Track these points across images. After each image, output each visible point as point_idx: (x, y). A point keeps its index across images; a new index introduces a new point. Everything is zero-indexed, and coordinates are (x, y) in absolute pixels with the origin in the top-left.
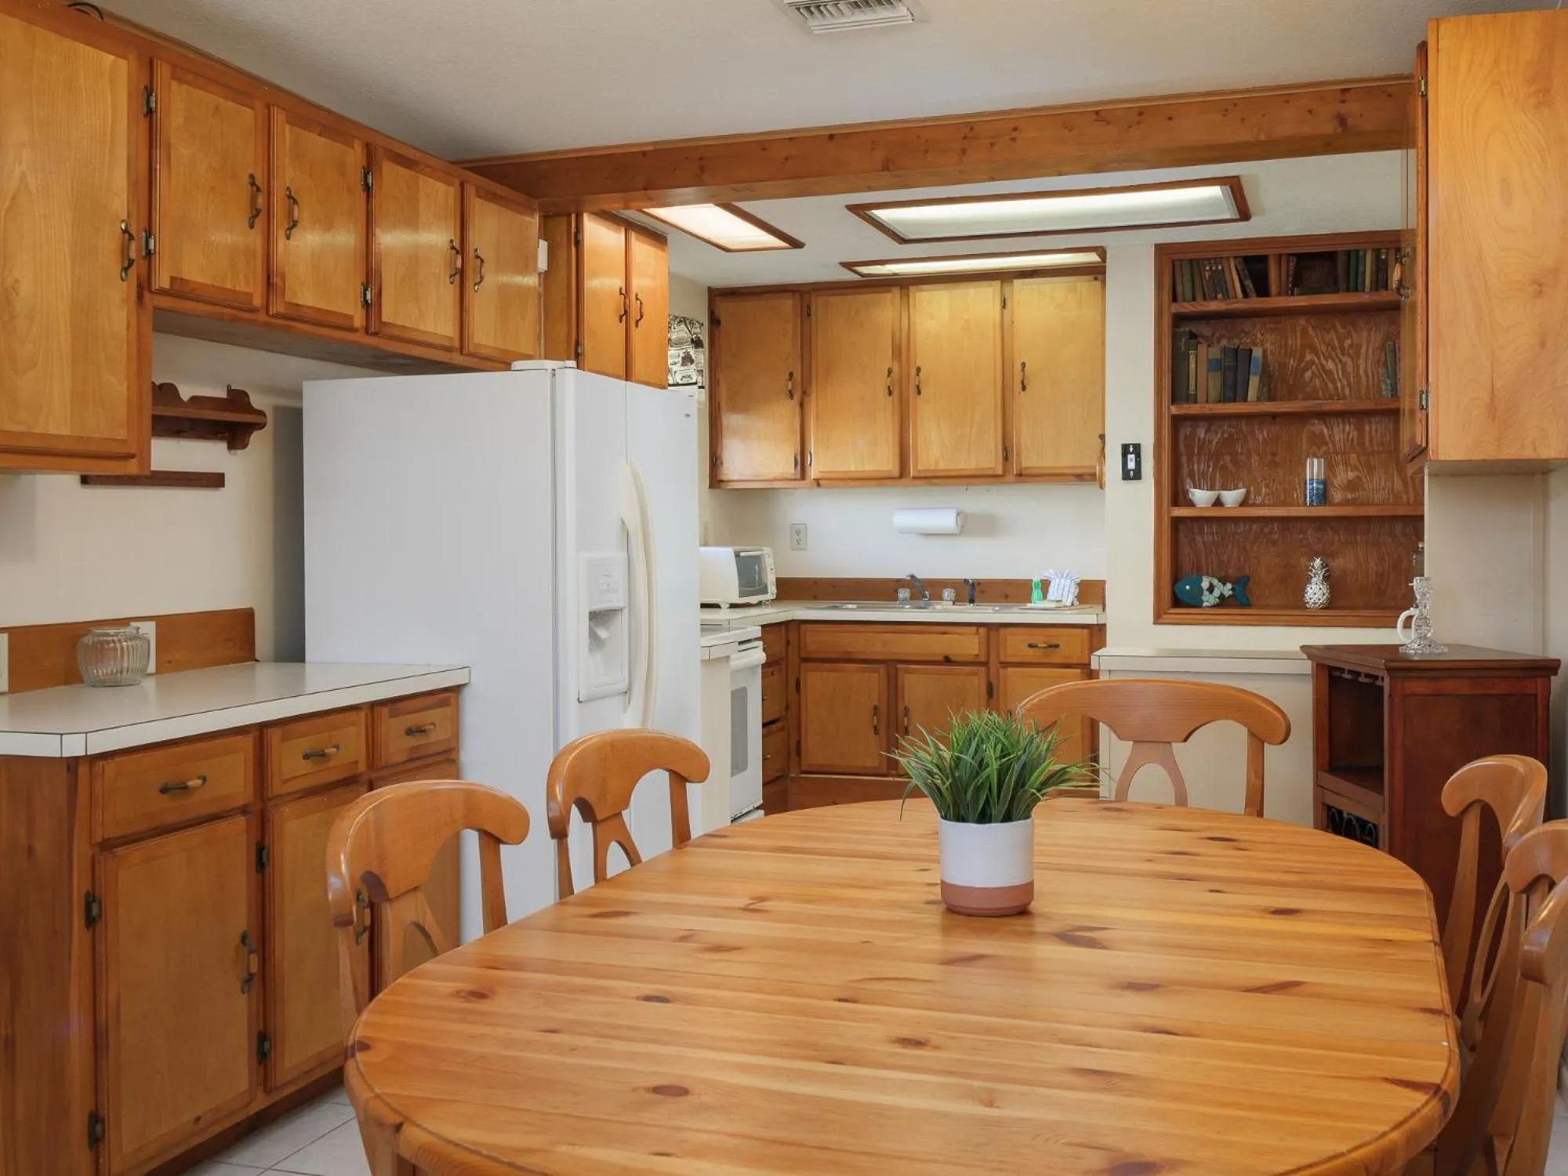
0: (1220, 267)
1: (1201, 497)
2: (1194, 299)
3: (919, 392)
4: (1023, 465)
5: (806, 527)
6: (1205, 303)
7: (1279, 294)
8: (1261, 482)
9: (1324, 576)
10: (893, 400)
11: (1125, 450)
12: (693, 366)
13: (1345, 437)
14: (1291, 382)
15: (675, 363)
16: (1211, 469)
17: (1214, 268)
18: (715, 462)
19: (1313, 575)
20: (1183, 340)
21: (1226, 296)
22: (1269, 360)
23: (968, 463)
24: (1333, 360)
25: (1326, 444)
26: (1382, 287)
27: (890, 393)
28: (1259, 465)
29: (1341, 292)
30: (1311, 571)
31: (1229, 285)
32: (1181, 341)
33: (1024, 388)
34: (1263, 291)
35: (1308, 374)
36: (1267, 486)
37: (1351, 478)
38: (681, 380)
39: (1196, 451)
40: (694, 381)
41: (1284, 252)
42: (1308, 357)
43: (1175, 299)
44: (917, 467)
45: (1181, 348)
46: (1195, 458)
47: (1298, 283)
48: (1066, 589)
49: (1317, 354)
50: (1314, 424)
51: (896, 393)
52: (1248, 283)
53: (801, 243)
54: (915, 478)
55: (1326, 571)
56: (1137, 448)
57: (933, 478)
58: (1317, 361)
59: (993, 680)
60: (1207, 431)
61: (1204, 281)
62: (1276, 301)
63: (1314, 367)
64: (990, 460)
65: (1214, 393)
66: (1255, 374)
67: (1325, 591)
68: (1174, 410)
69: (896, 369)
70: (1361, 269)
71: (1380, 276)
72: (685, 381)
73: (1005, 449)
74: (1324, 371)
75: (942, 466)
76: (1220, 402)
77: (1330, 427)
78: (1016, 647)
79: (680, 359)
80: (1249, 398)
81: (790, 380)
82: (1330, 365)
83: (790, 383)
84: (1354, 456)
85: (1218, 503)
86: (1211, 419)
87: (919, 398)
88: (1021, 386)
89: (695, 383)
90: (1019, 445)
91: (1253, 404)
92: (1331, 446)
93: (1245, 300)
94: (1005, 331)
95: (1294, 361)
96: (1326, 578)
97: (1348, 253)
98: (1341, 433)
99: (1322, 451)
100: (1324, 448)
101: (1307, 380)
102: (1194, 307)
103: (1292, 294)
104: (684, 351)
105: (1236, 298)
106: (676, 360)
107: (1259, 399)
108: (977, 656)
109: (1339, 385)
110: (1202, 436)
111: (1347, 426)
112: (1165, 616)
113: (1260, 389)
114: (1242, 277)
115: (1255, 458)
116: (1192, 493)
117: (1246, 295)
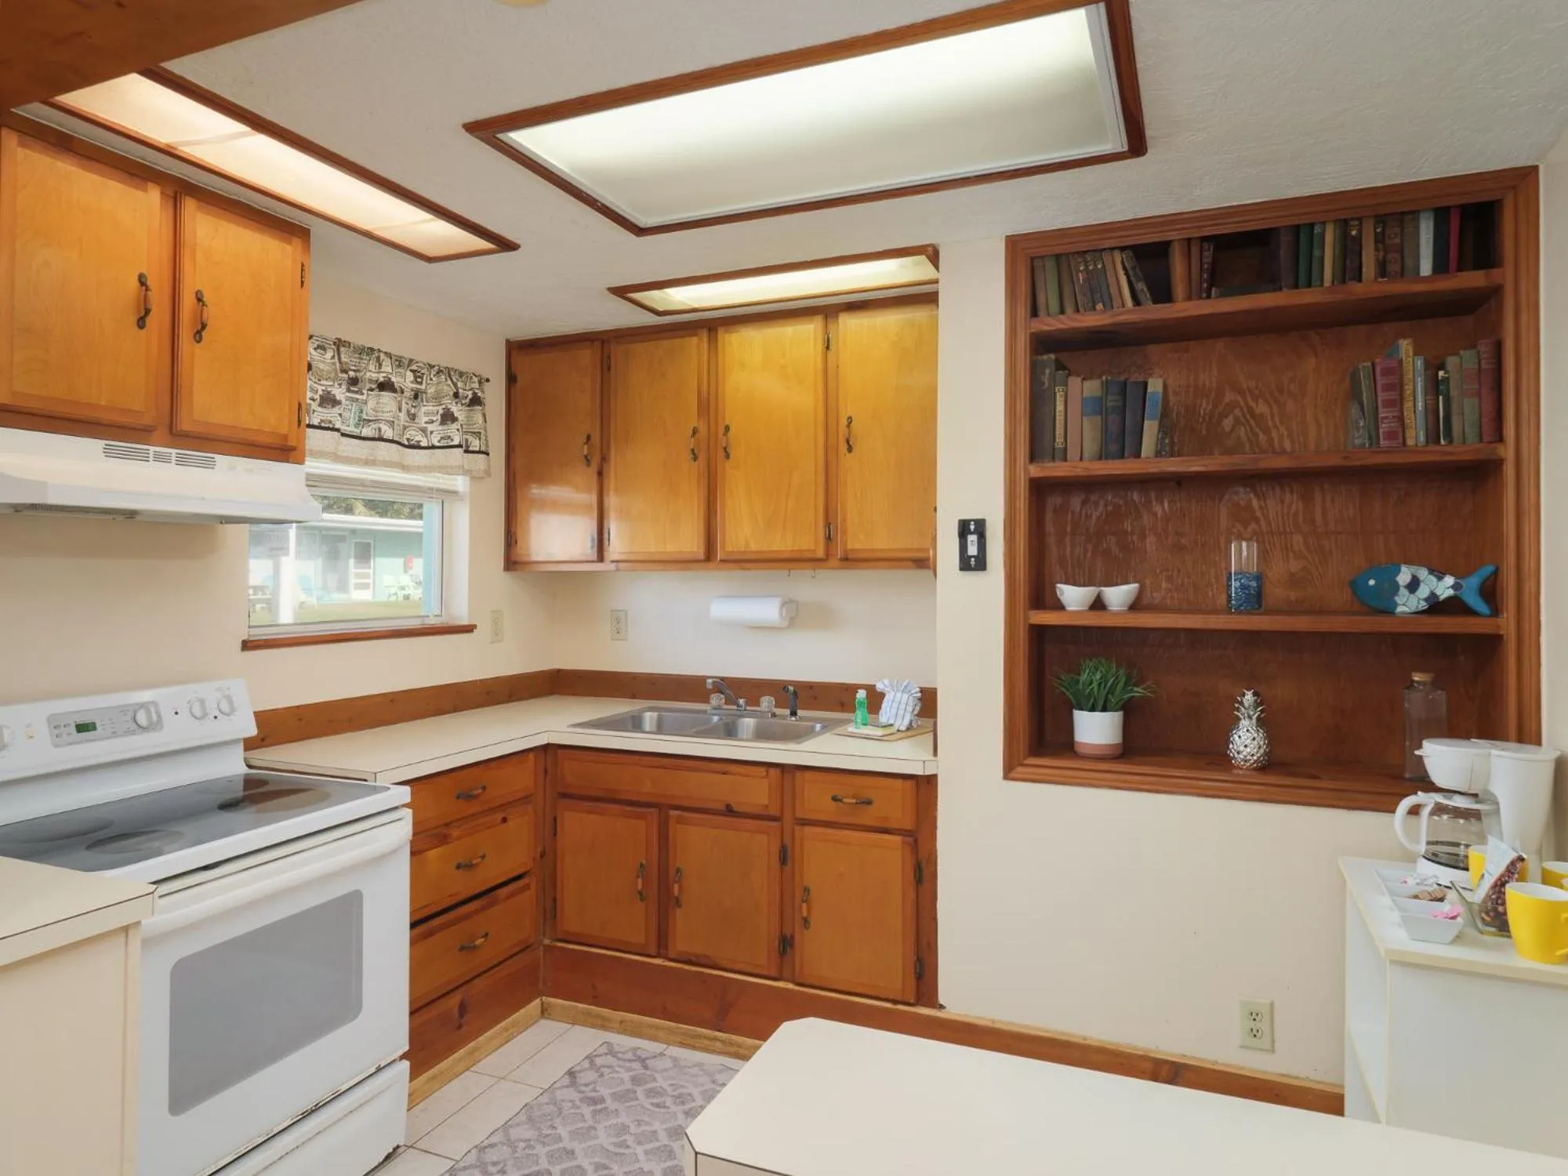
0: (1099, 266)
1: (1073, 596)
2: (1062, 311)
3: (728, 456)
4: (849, 547)
5: (626, 614)
6: (1078, 317)
7: (1189, 298)
8: (1161, 573)
9: (1258, 719)
10: (698, 464)
11: (964, 528)
12: (455, 426)
13: (1285, 511)
14: (1204, 432)
15: (432, 422)
16: (1089, 555)
17: (1091, 268)
18: (511, 539)
19: (1242, 717)
20: (1047, 371)
21: (1109, 304)
22: (1171, 404)
23: (782, 543)
24: (1266, 401)
25: (1257, 520)
26: (1353, 279)
27: (695, 458)
28: (1157, 549)
29: (1284, 290)
30: (1238, 709)
31: (1113, 290)
32: (1044, 374)
33: (850, 449)
34: (1162, 294)
35: (1227, 423)
36: (1169, 579)
37: (1293, 570)
38: (439, 441)
39: (1069, 529)
40: (456, 442)
41: (1196, 235)
42: (1229, 397)
43: (1035, 313)
44: (724, 548)
45: (1043, 384)
46: (1068, 539)
47: (1216, 280)
48: (903, 706)
49: (1241, 393)
50: (1237, 493)
51: (702, 457)
52: (1141, 286)
53: (515, 244)
54: (722, 561)
55: (1262, 711)
56: (981, 525)
57: (744, 562)
58: (1242, 404)
59: (787, 841)
60: (1084, 503)
61: (1076, 286)
62: (1183, 308)
63: (1237, 411)
64: (809, 541)
65: (1091, 447)
66: (1152, 418)
67: (1262, 743)
68: (1035, 471)
69: (703, 429)
70: (1317, 253)
71: (1348, 262)
72: (444, 443)
73: (828, 525)
74: (1253, 416)
75: (753, 547)
76: (1100, 458)
77: (1261, 497)
78: (816, 800)
79: (439, 417)
80: (1143, 454)
81: (587, 443)
82: (1261, 408)
83: (586, 447)
84: (1298, 540)
85: (1098, 604)
86: (1089, 485)
87: (728, 464)
88: (846, 446)
89: (460, 446)
90: (844, 520)
91: (1149, 458)
92: (1263, 523)
93: (1137, 308)
94: (829, 375)
95: (1208, 404)
96: (1261, 723)
97: (1297, 228)
98: (1277, 506)
99: (1250, 529)
100: (1253, 526)
101: (1227, 429)
102: (1062, 323)
103: (1209, 297)
104: (444, 406)
105: (1123, 306)
106: (435, 419)
107: (1158, 454)
108: (767, 806)
109: (1274, 435)
110: (1078, 509)
111: (1288, 495)
112: (1020, 769)
113: (1160, 442)
114: (1132, 278)
115: (1151, 540)
116: (1061, 590)
117: (1137, 302)
